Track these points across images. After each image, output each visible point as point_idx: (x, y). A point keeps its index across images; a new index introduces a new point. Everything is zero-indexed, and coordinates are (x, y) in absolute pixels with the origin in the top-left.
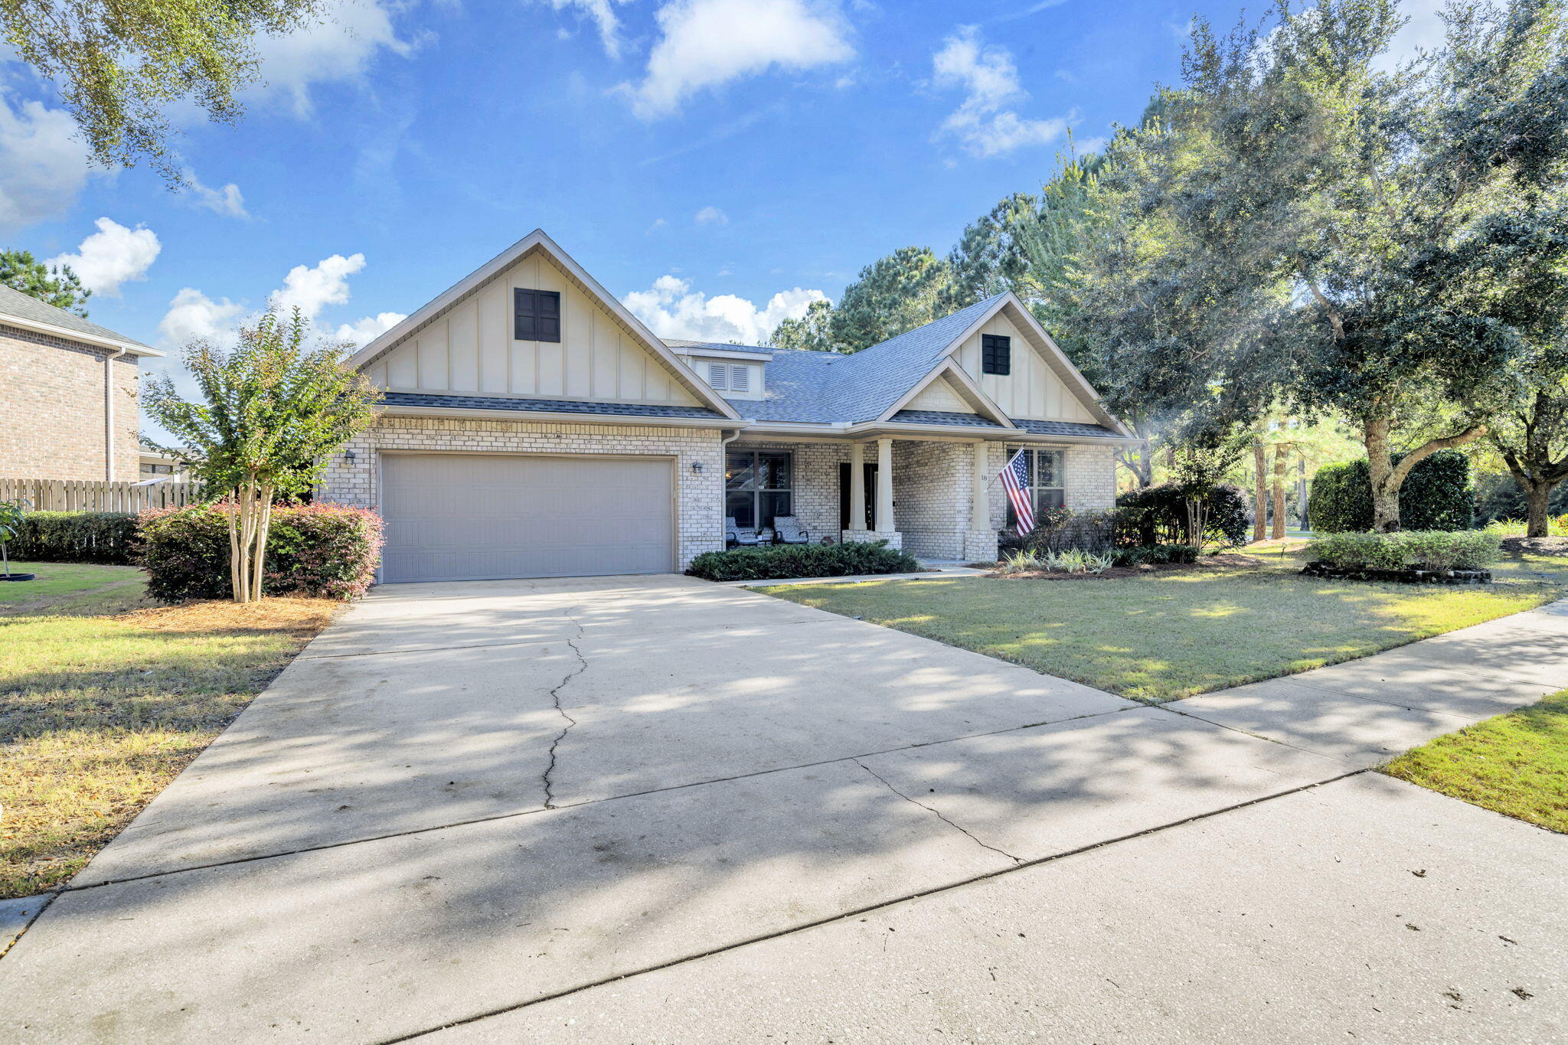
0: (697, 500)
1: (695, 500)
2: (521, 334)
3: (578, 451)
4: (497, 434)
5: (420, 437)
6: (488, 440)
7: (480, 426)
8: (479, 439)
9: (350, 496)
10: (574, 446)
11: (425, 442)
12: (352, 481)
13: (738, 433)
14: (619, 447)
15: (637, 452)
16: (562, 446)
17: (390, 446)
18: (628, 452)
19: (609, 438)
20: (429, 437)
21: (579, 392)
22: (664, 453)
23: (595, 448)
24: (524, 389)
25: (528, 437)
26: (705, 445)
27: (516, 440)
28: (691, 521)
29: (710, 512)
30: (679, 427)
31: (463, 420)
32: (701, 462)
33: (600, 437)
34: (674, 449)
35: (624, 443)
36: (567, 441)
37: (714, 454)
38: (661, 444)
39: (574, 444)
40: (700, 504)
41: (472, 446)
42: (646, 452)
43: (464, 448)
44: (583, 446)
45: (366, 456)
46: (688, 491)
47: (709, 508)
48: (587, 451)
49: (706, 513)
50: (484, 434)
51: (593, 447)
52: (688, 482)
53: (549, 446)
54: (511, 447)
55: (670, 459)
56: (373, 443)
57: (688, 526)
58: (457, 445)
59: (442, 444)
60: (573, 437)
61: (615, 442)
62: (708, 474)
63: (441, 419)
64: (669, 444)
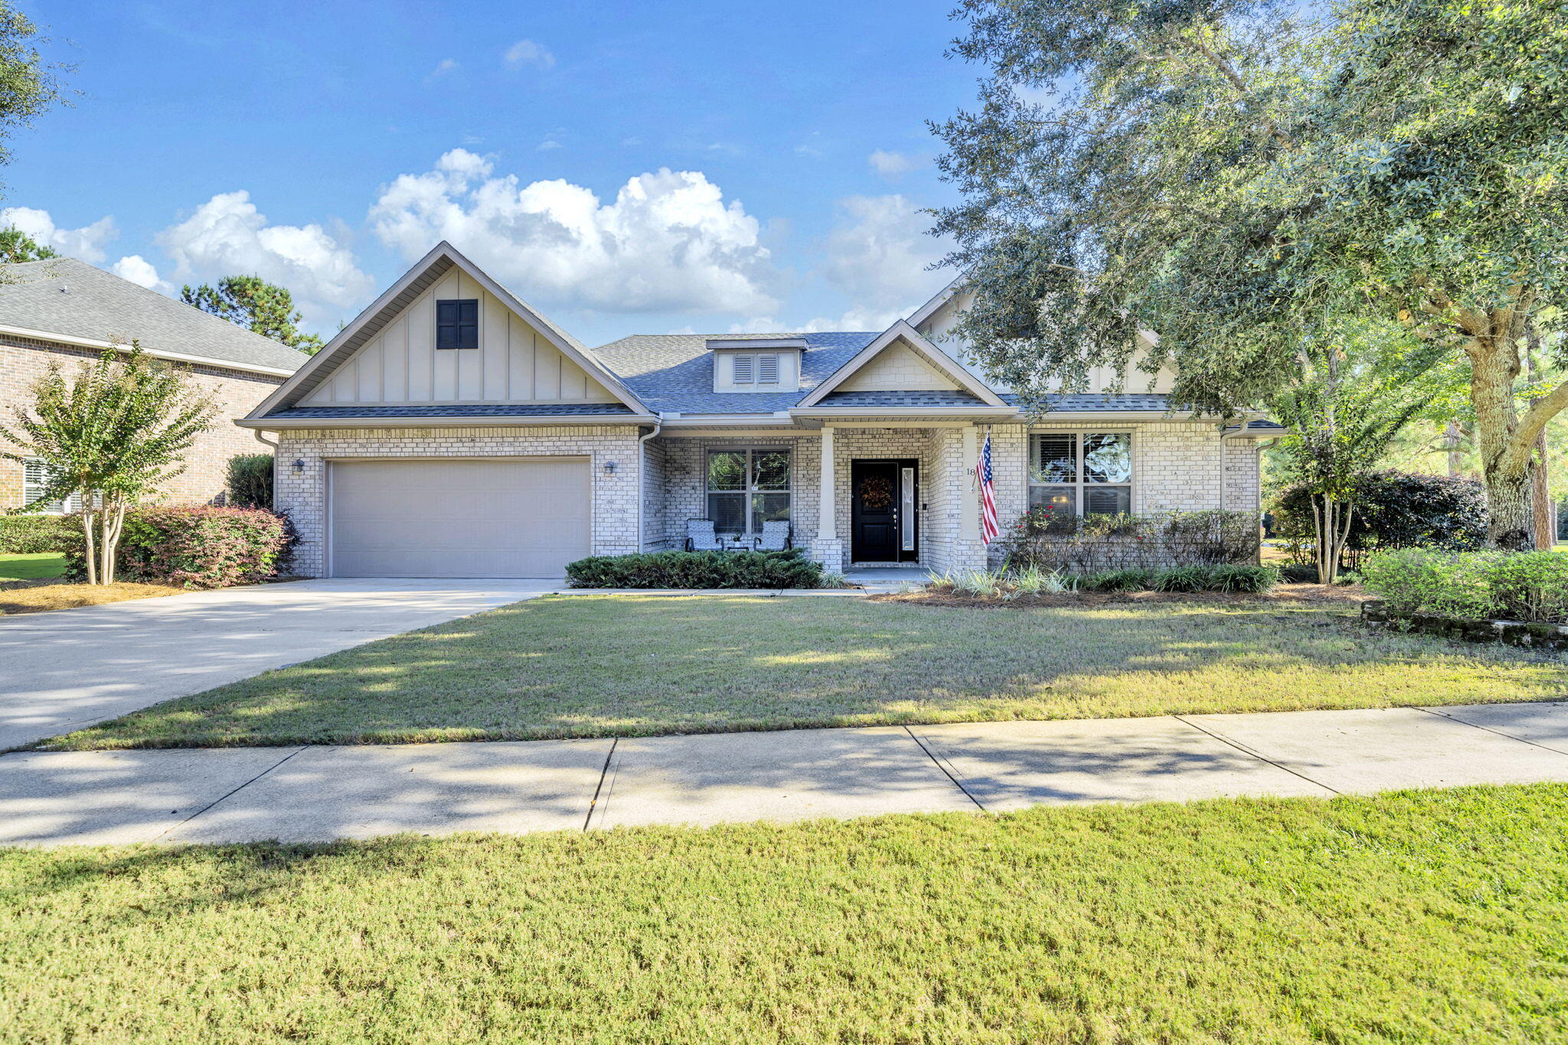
0: (611, 502)
1: (609, 502)
2: (442, 343)
3: (490, 454)
4: (418, 440)
5: (354, 445)
6: (410, 446)
7: (404, 434)
8: (402, 445)
9: (300, 499)
10: (487, 449)
11: (359, 450)
12: (302, 486)
13: (657, 430)
14: (530, 449)
15: (548, 453)
16: (477, 449)
17: (330, 455)
18: (539, 453)
19: (521, 439)
20: (362, 445)
21: (496, 395)
22: (575, 453)
23: (508, 450)
24: (445, 396)
25: (447, 442)
26: (620, 443)
27: (435, 445)
28: (605, 525)
29: (625, 515)
30: (592, 425)
31: (388, 428)
32: (616, 461)
33: (512, 439)
34: (587, 449)
35: (536, 444)
36: (480, 444)
37: (631, 452)
38: (573, 443)
39: (488, 447)
40: (614, 506)
41: (397, 452)
42: (557, 453)
43: (390, 454)
44: (495, 449)
45: (312, 464)
46: (602, 492)
47: (624, 511)
48: (499, 454)
49: (620, 516)
50: (406, 440)
51: (506, 449)
52: (602, 484)
53: (464, 450)
54: (430, 452)
55: (583, 459)
56: (317, 452)
57: (601, 529)
58: (384, 451)
59: (371, 452)
60: (486, 440)
61: (526, 444)
62: (625, 475)
63: (371, 428)
64: (582, 443)
